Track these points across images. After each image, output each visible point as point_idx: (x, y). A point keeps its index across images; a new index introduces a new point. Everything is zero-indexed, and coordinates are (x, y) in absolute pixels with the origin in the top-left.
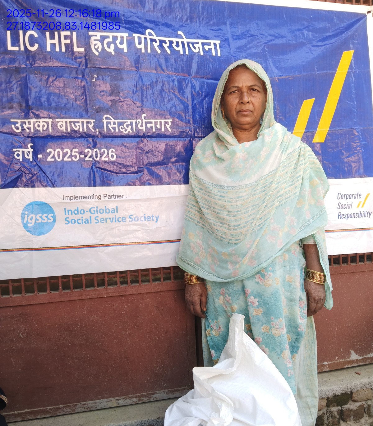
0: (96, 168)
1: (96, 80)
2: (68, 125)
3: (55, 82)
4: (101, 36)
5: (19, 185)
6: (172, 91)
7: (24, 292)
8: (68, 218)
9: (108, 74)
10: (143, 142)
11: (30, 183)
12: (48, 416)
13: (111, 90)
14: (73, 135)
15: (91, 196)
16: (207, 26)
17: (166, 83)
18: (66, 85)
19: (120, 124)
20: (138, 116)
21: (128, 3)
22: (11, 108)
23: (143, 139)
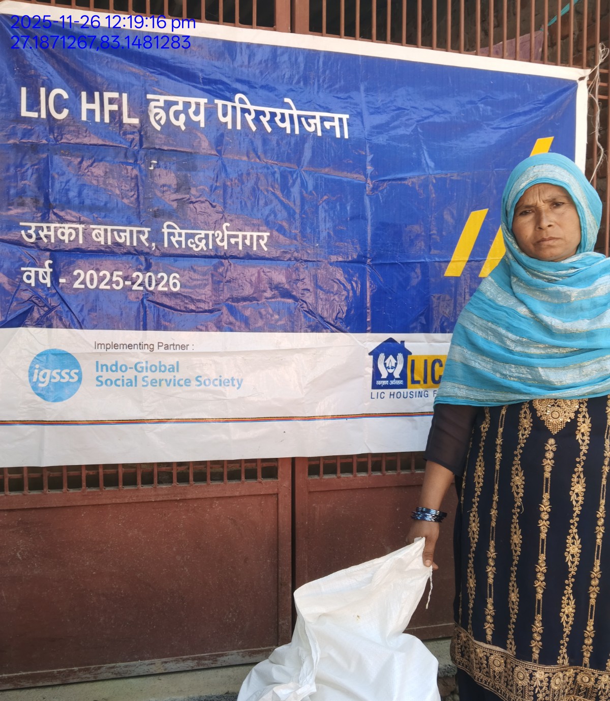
0: (148, 302)
1: (155, 168)
2: (109, 234)
3: (91, 168)
4: (165, 101)
5: (28, 323)
6: (271, 189)
7: (26, 488)
8: (102, 377)
9: (174, 160)
10: (222, 265)
11: (45, 321)
12: (55, 683)
13: (178, 184)
14: (116, 250)
15: (138, 344)
16: (330, 92)
17: (262, 178)
18: (108, 174)
19: (188, 236)
20: (217, 226)
21: (210, 52)
22: (22, 204)
23: (223, 261)
